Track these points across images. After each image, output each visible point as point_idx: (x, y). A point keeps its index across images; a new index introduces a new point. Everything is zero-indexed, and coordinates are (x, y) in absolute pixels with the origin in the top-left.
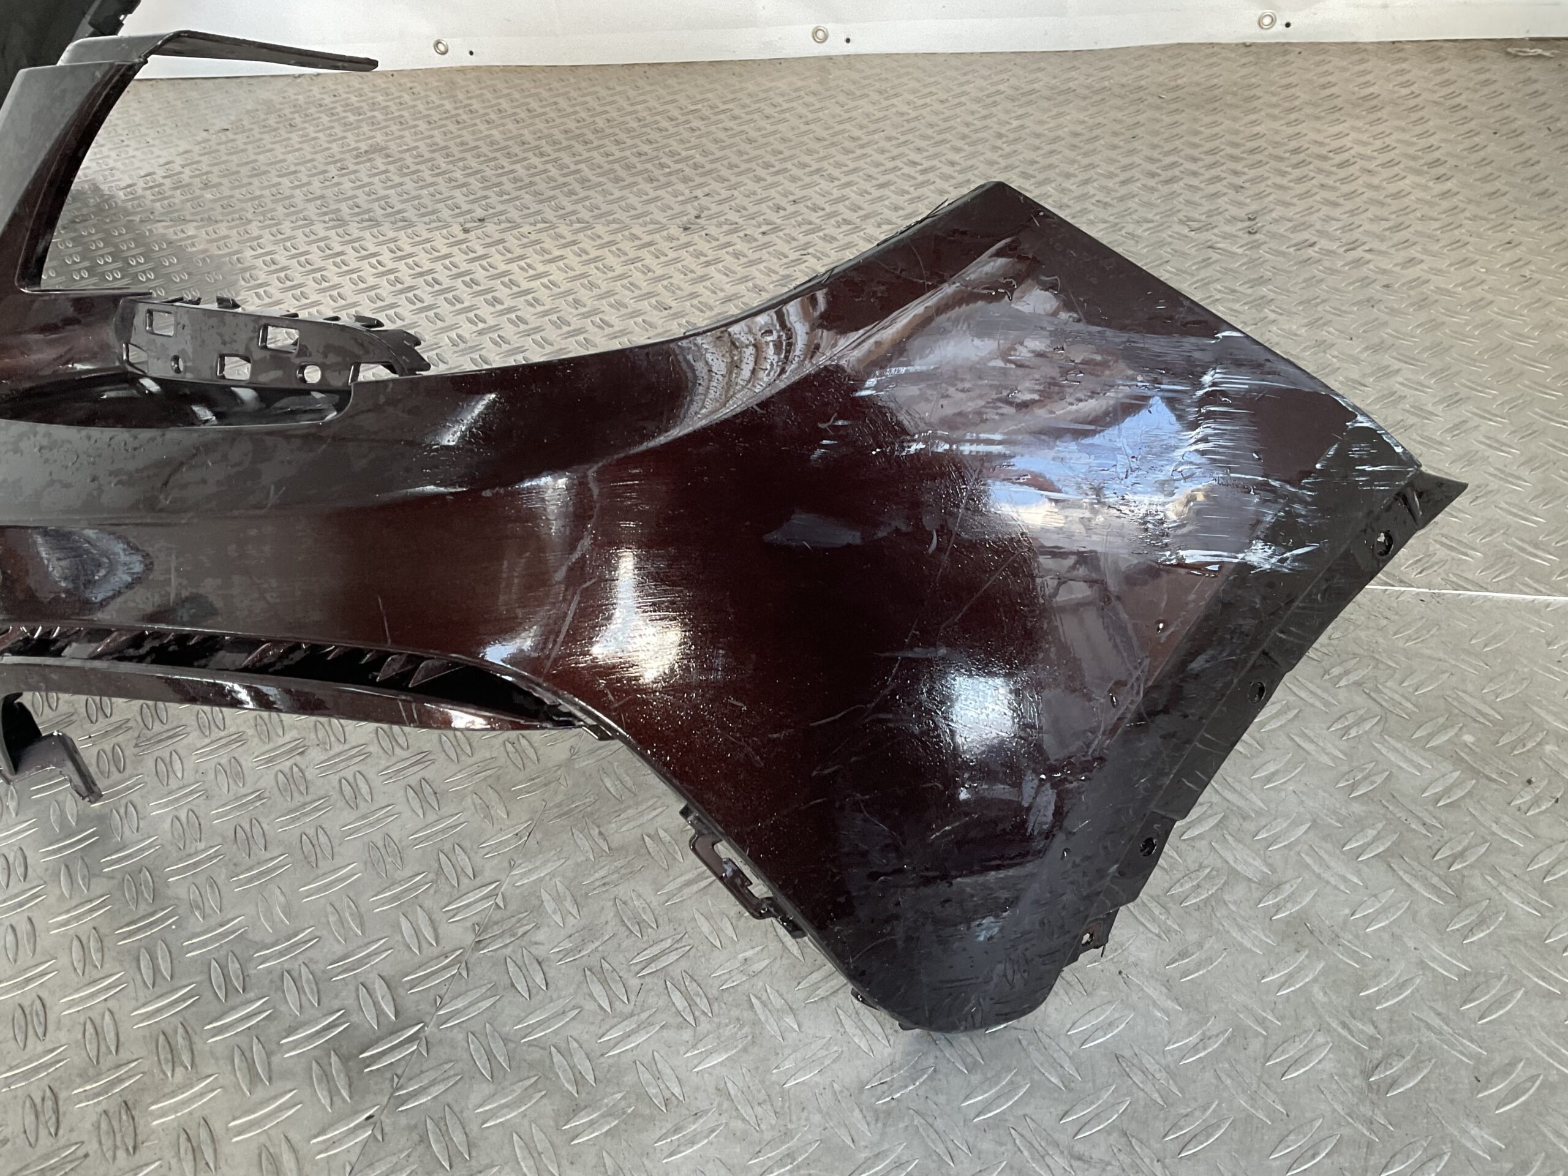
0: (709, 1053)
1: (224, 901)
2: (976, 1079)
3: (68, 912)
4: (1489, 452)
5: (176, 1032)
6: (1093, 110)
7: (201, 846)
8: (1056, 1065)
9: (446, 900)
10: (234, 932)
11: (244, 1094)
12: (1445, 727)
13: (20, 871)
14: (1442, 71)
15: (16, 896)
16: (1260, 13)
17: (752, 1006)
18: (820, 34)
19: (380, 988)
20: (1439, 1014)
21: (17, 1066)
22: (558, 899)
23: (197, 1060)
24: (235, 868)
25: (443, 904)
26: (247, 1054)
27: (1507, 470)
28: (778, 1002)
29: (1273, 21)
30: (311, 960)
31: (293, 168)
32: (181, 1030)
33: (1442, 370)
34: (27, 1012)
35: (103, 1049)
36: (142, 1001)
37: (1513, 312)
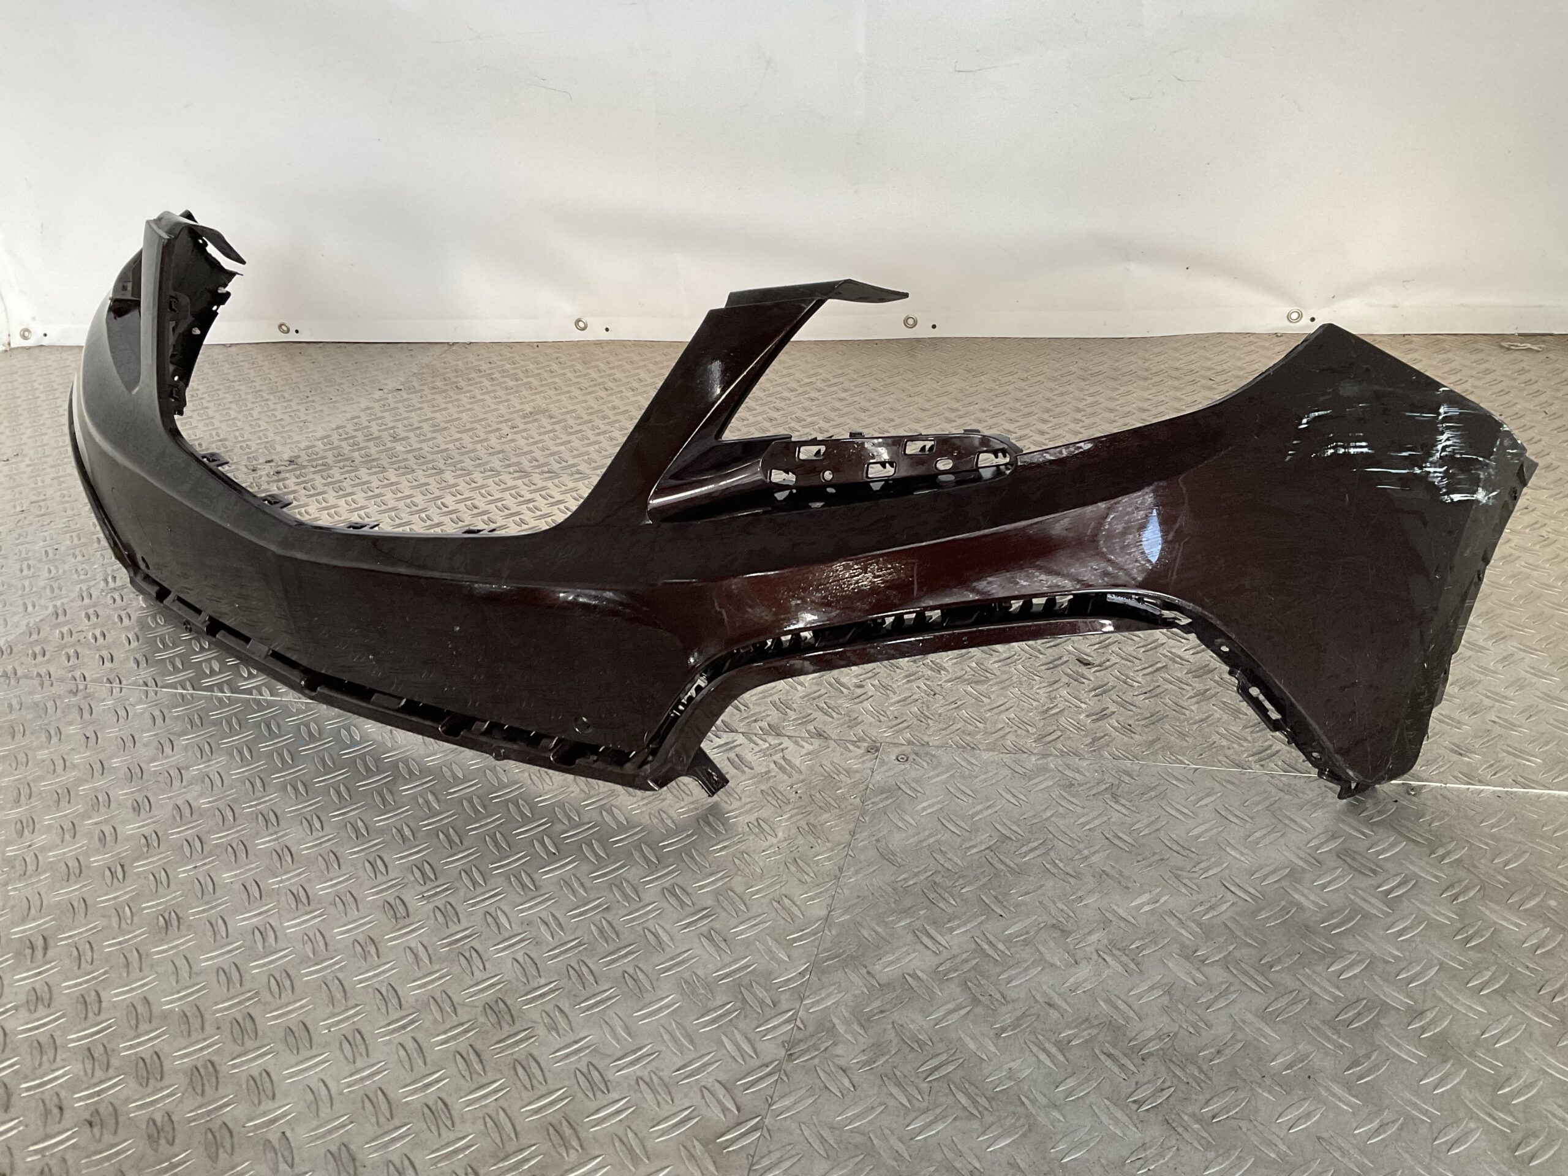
0: (996, 1139)
1: (573, 1024)
2: (1211, 1155)
3: (445, 1032)
4: (1535, 679)
5: (561, 1123)
6: (1154, 390)
7: (543, 981)
8: (1271, 1144)
9: (755, 1023)
10: (588, 1047)
11: (630, 1170)
12: (1533, 895)
13: (395, 1001)
14: (1449, 361)
15: (398, 1020)
16: (1288, 309)
17: (1023, 1103)
18: (911, 322)
19: (721, 1093)
20: (1560, 1106)
21: (437, 1150)
22: (846, 1022)
23: (585, 1145)
24: (576, 999)
25: (754, 1026)
26: (624, 1139)
27: (1552, 694)
28: (1043, 1101)
29: (1300, 316)
30: (657, 1068)
31: (469, 426)
32: (565, 1123)
33: (1487, 613)
34: (434, 1109)
35: (504, 1137)
36: (527, 1101)
37: (1538, 566)
